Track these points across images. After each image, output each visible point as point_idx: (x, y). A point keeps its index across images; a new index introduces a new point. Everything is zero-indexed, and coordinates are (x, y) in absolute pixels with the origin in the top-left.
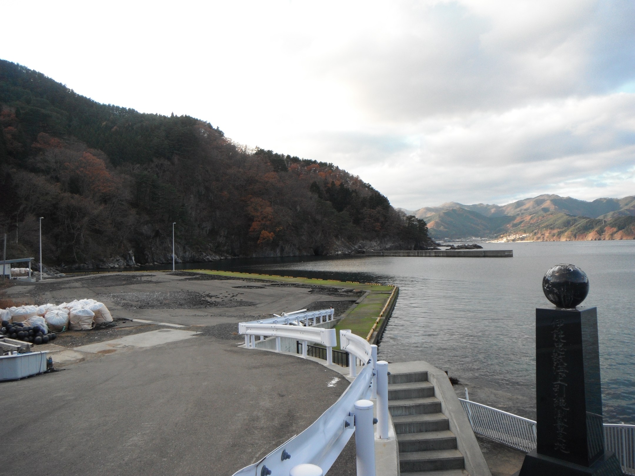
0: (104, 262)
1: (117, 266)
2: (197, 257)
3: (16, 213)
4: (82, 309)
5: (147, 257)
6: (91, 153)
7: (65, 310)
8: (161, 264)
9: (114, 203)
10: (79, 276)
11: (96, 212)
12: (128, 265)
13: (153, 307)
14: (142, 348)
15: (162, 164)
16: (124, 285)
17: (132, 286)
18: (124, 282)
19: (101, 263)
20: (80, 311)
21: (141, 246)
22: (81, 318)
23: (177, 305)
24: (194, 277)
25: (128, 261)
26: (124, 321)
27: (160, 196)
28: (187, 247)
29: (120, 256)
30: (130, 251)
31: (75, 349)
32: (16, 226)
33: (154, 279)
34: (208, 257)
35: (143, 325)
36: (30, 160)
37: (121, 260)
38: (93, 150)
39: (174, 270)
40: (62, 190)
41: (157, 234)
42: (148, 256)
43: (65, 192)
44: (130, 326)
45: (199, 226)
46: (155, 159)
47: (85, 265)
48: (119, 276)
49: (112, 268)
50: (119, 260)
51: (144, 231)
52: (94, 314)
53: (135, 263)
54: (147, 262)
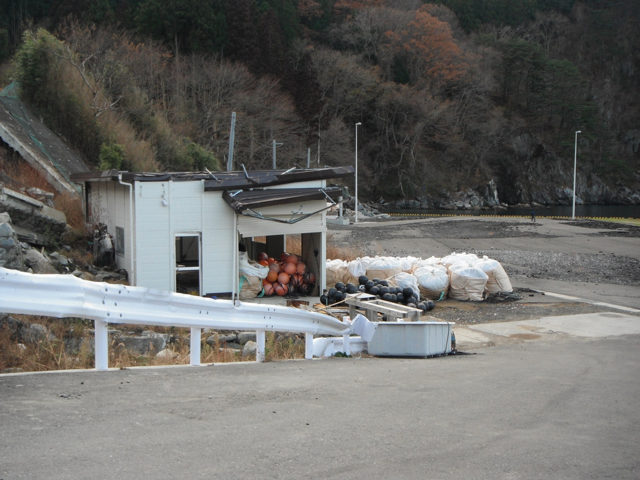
0: (446, 198)
1: (468, 206)
2: (614, 195)
3: (316, 116)
4: (470, 268)
5: (519, 192)
6: (428, 12)
7: (441, 266)
8: (543, 204)
9: (465, 97)
10: (411, 219)
11: (435, 114)
12: (486, 205)
13: (556, 276)
14: (584, 338)
15: (551, 23)
16: (491, 237)
17: (506, 240)
18: (491, 233)
19: (442, 200)
20: (467, 271)
21: (509, 172)
22: (468, 281)
23: (599, 276)
24: (616, 230)
25: (486, 198)
26: (531, 294)
27: (547, 84)
28: (594, 176)
29: (473, 190)
30: (490, 180)
31: (471, 327)
32: (318, 137)
33: (540, 230)
34: (635, 195)
35: (565, 303)
36: (333, 30)
37: (475, 196)
38: (432, 7)
39: (574, 217)
40: (381, 77)
41: (539, 152)
42: (521, 190)
43: (386, 80)
44: (545, 301)
45: (619, 137)
46: (538, 15)
47: (416, 202)
48: (478, 223)
49: (460, 208)
50: (472, 195)
51: (515, 145)
52: (487, 277)
53: (498, 202)
54: (518, 200)
